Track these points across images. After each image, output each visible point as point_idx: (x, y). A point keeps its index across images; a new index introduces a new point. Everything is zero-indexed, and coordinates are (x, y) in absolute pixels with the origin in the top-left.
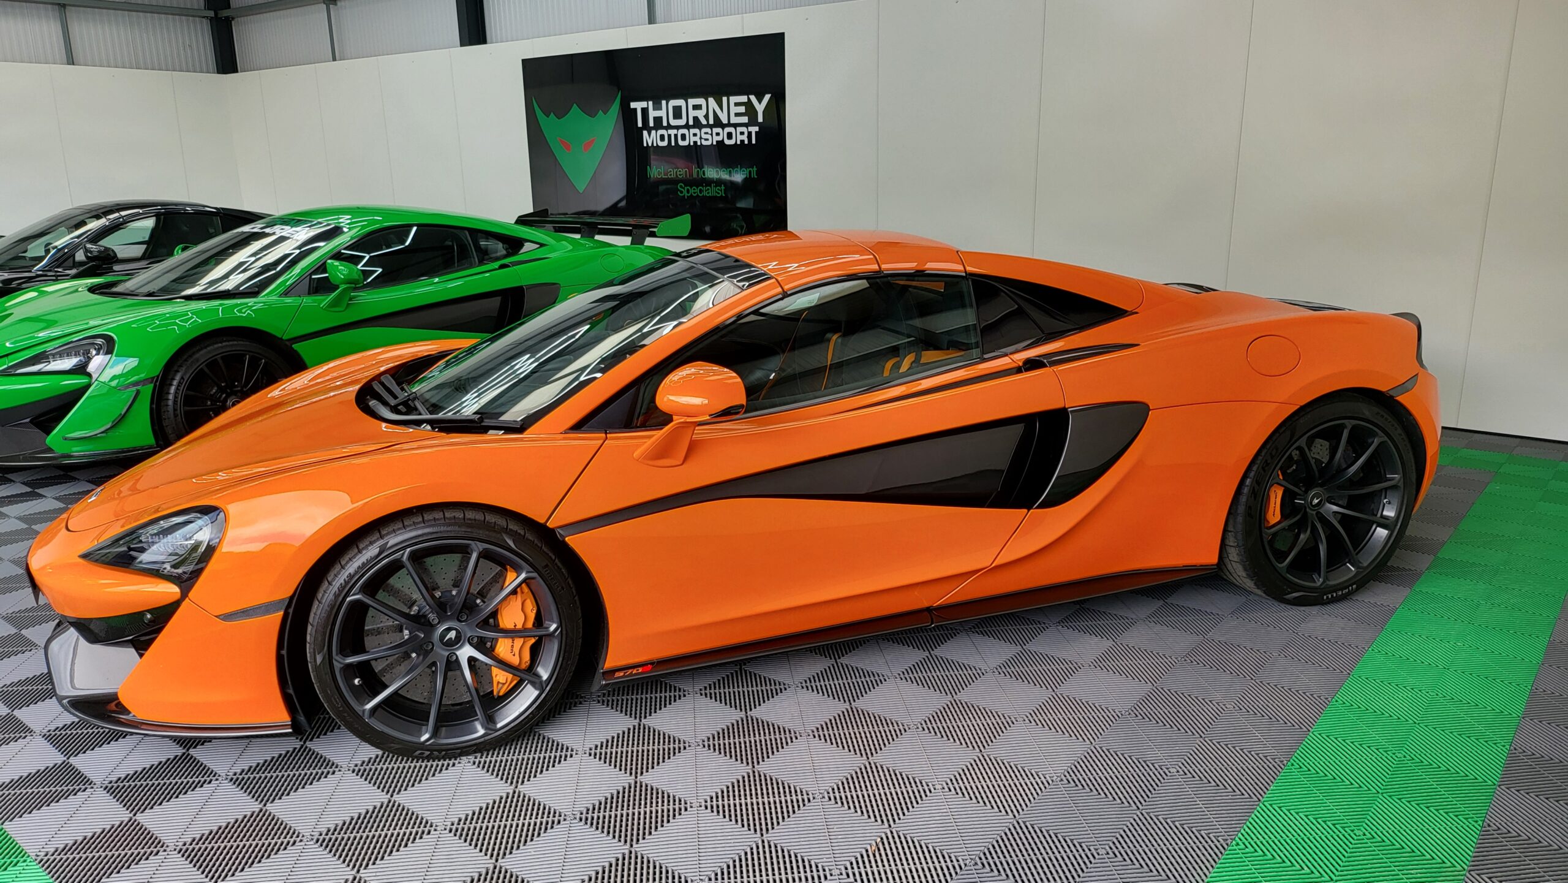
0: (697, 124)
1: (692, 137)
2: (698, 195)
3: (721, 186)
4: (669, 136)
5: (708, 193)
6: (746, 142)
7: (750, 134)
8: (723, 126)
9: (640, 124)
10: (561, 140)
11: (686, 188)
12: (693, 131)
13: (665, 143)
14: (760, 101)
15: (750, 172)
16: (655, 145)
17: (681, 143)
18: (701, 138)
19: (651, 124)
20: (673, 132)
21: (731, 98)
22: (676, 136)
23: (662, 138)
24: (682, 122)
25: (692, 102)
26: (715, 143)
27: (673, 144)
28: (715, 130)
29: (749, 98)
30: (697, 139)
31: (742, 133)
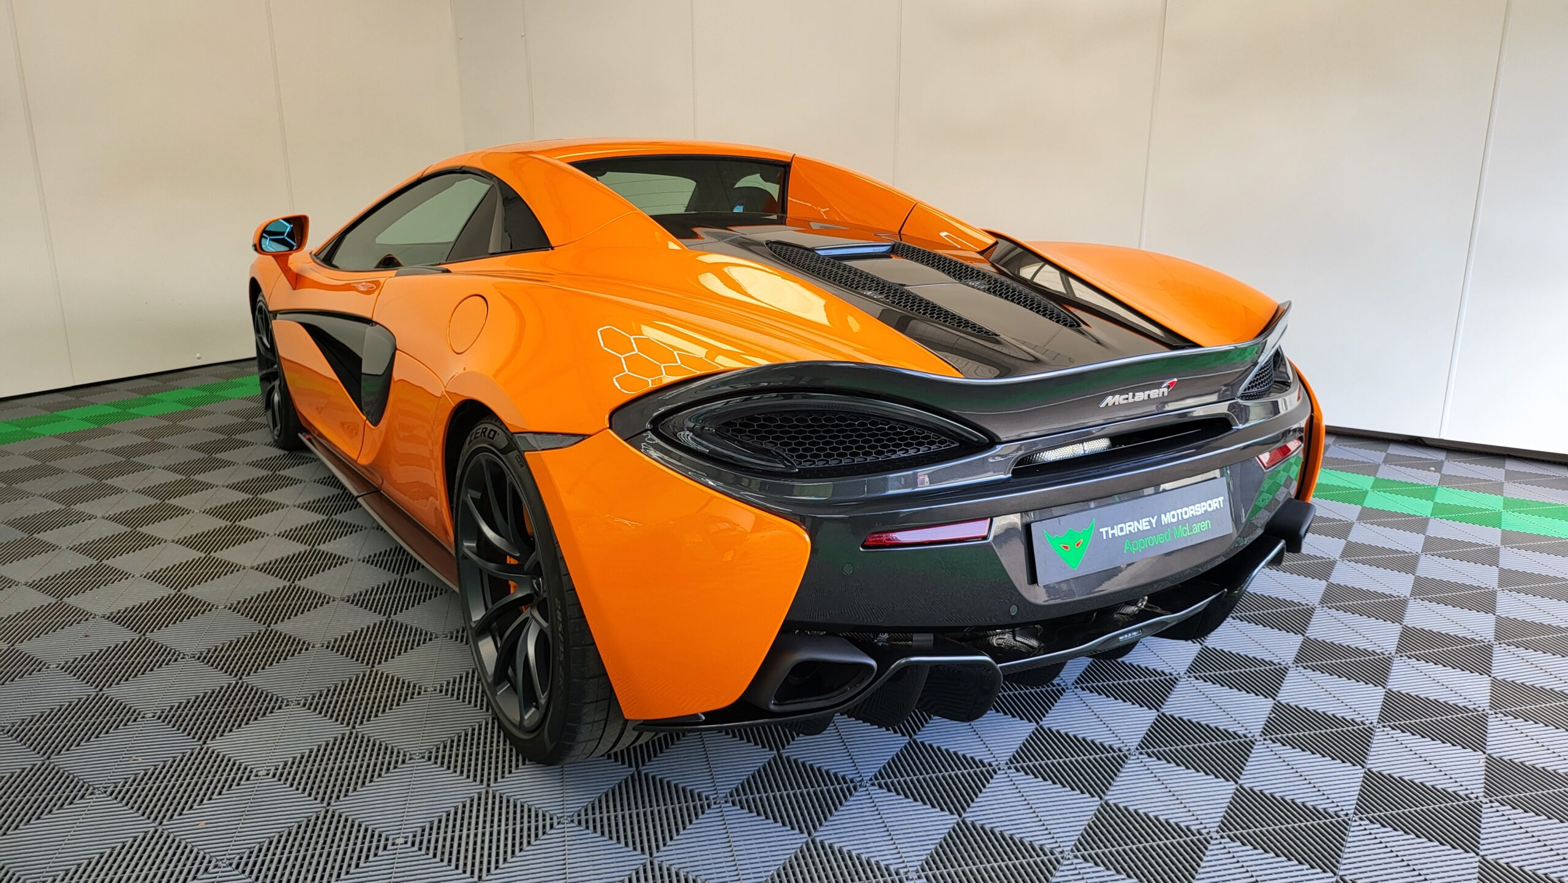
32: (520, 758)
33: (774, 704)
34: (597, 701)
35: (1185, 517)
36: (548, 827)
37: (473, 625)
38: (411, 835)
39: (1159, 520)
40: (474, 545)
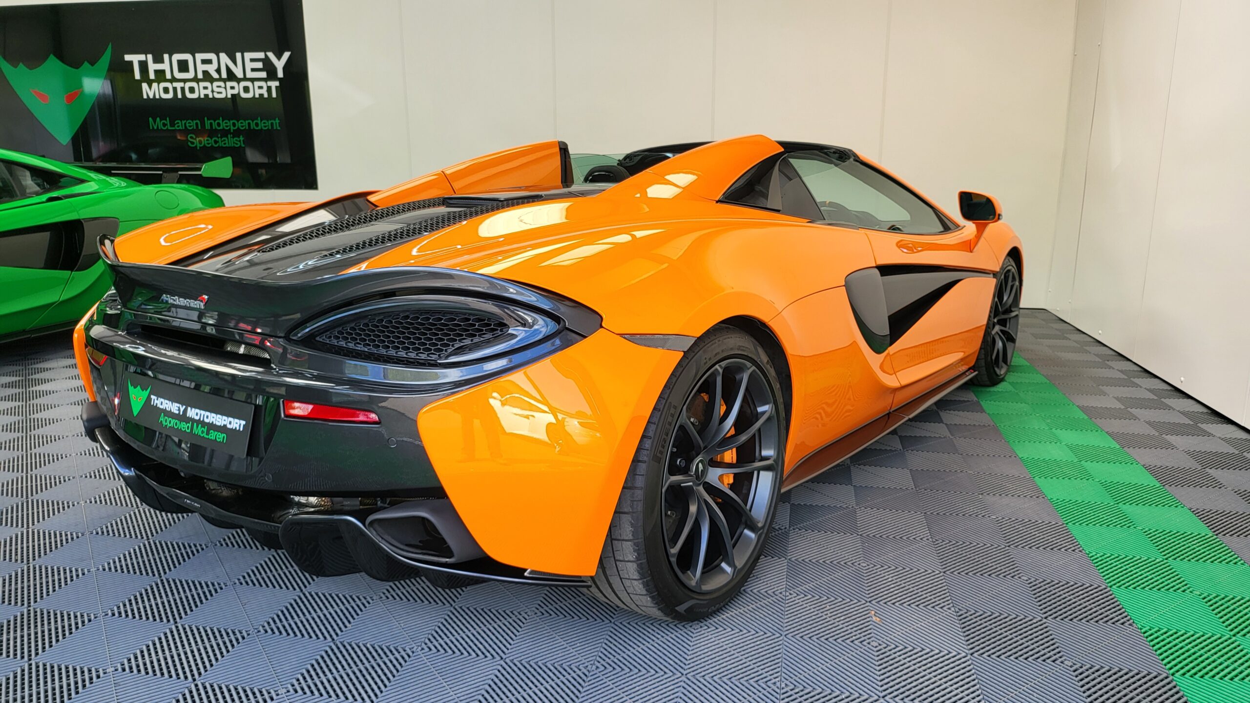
0: (207, 76)
1: (202, 91)
2: (212, 146)
3: (239, 137)
4: (175, 89)
5: (225, 144)
6: (266, 96)
7: (269, 89)
8: (239, 81)
9: (137, 76)
10: (35, 92)
11: (198, 139)
12: (202, 84)
13: (170, 96)
14: (279, 57)
15: (272, 124)
16: (157, 97)
17: (189, 95)
18: (213, 91)
19: (152, 76)
20: (178, 85)
21: (246, 54)
22: (183, 89)
23: (166, 90)
24: (190, 75)
25: (200, 56)
26: (229, 96)
27: (180, 96)
28: (229, 84)
29: (266, 55)
30: (208, 92)
31: (260, 87)
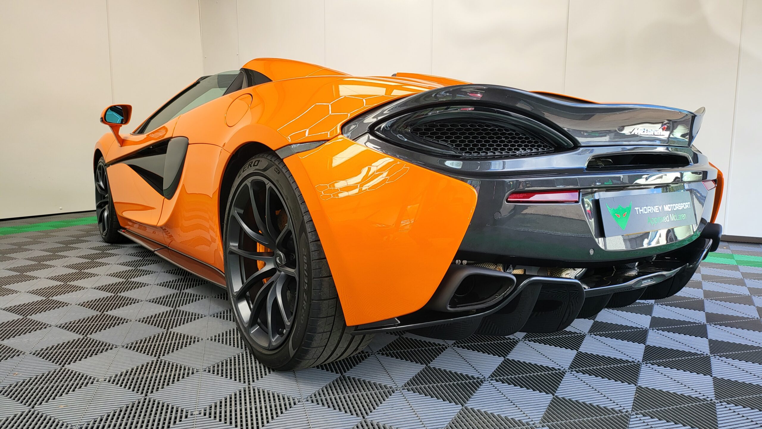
32: (267, 370)
33: (450, 307)
34: (327, 317)
35: (675, 209)
36: (292, 404)
37: (235, 294)
38: (203, 410)
39: (663, 208)
40: (237, 245)
